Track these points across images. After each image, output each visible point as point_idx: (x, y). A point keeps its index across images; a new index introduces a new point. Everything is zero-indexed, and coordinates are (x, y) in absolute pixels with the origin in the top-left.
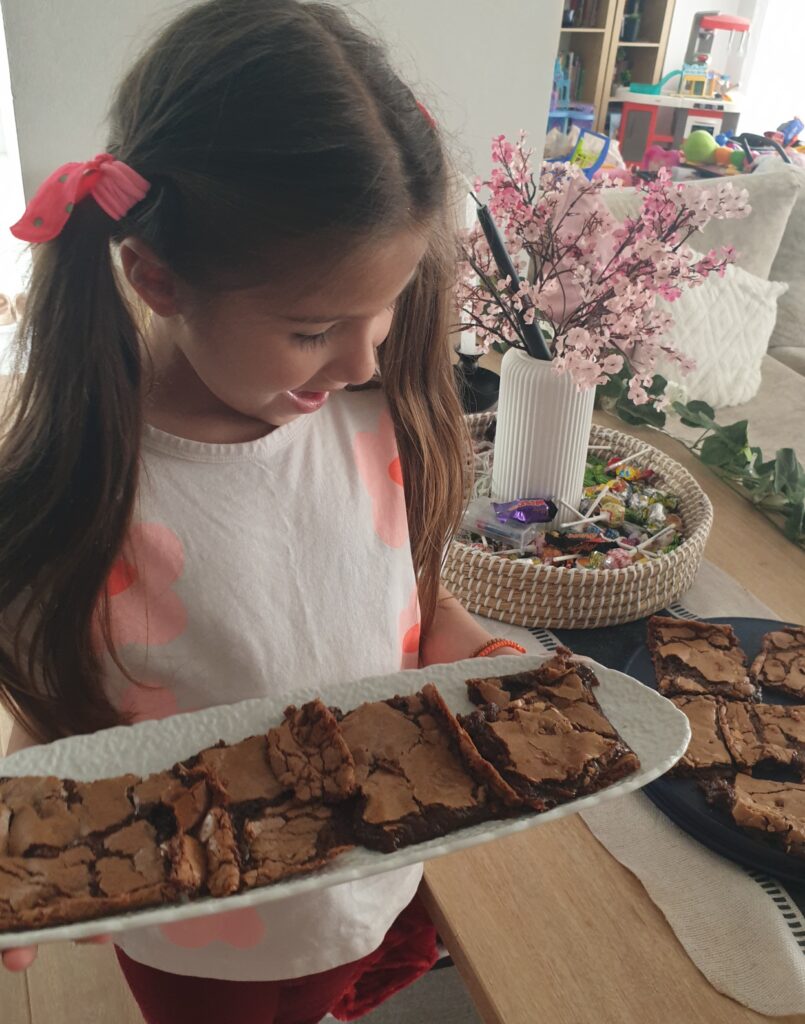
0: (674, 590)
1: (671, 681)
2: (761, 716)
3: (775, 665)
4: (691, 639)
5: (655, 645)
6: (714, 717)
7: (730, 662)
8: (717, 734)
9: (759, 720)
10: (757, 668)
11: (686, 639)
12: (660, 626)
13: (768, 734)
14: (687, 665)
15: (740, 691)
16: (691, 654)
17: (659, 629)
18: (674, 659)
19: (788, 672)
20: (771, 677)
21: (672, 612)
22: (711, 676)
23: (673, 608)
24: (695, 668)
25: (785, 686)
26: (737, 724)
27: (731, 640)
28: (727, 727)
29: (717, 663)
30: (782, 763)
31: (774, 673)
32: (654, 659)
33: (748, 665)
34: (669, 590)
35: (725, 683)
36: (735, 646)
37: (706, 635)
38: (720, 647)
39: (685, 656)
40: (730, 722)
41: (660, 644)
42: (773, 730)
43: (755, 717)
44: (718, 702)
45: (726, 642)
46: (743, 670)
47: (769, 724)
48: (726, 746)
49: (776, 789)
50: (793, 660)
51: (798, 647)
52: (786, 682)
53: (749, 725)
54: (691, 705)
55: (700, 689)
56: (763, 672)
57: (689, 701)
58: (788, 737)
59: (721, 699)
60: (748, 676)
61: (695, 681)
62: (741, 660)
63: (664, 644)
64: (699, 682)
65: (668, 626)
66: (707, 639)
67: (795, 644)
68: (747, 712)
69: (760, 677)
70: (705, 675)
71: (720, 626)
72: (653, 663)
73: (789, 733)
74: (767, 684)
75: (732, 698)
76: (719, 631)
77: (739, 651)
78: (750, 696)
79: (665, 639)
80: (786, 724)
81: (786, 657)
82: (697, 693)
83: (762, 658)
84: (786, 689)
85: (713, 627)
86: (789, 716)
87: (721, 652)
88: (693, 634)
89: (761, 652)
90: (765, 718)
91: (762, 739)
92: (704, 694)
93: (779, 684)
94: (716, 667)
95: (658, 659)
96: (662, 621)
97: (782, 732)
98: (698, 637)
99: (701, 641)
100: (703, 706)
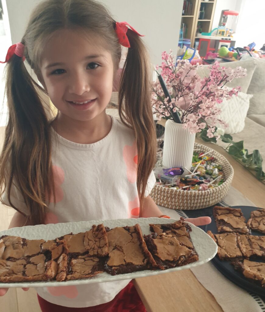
0: (221, 197)
1: (222, 228)
2: (251, 240)
3: (255, 222)
4: (228, 214)
5: (216, 216)
6: (236, 240)
7: (240, 221)
8: (237, 245)
9: (251, 241)
10: (249, 223)
11: (226, 213)
12: (218, 209)
13: (254, 246)
14: (227, 222)
15: (244, 231)
16: (228, 219)
17: (217, 210)
18: (222, 220)
19: (259, 224)
20: (254, 226)
21: (221, 204)
22: (235, 226)
23: (221, 202)
24: (229, 224)
25: (258, 229)
26: (243, 242)
27: (241, 214)
28: (240, 243)
29: (236, 222)
30: (259, 256)
31: (255, 225)
32: (216, 220)
33: (246, 222)
34: (220, 197)
35: (239, 228)
36: (242, 216)
37: (233, 212)
38: (237, 216)
39: (226, 220)
40: (241, 241)
41: (218, 215)
42: (255, 244)
43: (249, 240)
44: (237, 235)
45: (239, 215)
46: (245, 224)
47: (254, 242)
48: (240, 250)
49: (257, 265)
50: (261, 220)
51: (262, 216)
52: (259, 228)
53: (247, 243)
54: (228, 236)
55: (231, 230)
56: (251, 224)
57: (228, 235)
58: (261, 247)
59: (238, 234)
60: (246, 226)
61: (230, 228)
62: (244, 221)
63: (219, 215)
64: (231, 228)
65: (220, 209)
66: (232, 213)
67: (261, 215)
68: (247, 238)
69: (250, 226)
70: (233, 226)
71: (237, 209)
72: (215, 221)
73: (261, 245)
74: (252, 229)
75: (242, 234)
76: (237, 211)
77: (243, 217)
78: (247, 233)
79: (219, 214)
80: (259, 242)
81: (259, 219)
82: (230, 232)
83: (251, 220)
84: (259, 230)
85: (235, 210)
86: (260, 239)
87: (238, 218)
88: (228, 212)
89: (250, 218)
90: (253, 240)
91: (252, 248)
92: (232, 232)
93: (257, 228)
94: (236, 223)
95: (217, 221)
96: (218, 208)
97: (258, 245)
98: (230, 213)
99: (231, 214)
100: (232, 236)
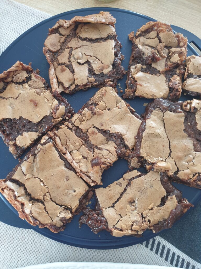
3: (63, 71)
6: (57, 154)
8: (66, 166)
9: (81, 130)
10: (55, 85)
13: (93, 140)
14: (15, 119)
16: (11, 106)
19: (73, 71)
20: (66, 84)
25: (77, 86)
26: (72, 147)
28: (68, 155)
29: (31, 101)
37: (9, 79)
38: (23, 82)
42: (93, 133)
43: (77, 130)
47: (88, 130)
48: (77, 174)
50: (69, 58)
52: (77, 82)
53: (78, 141)
58: (104, 133)
60: (54, 97)
64: (30, 130)
66: (12, 81)
67: (63, 39)
68: (71, 129)
69: (60, 90)
70: (30, 119)
73: (102, 128)
75: (57, 126)
77: (36, 77)
80: (97, 122)
81: (64, 58)
83: (52, 71)
84: (80, 87)
87: (27, 86)
90: (83, 126)
91: (92, 147)
93: (74, 86)
94: (32, 104)
97: (99, 130)
